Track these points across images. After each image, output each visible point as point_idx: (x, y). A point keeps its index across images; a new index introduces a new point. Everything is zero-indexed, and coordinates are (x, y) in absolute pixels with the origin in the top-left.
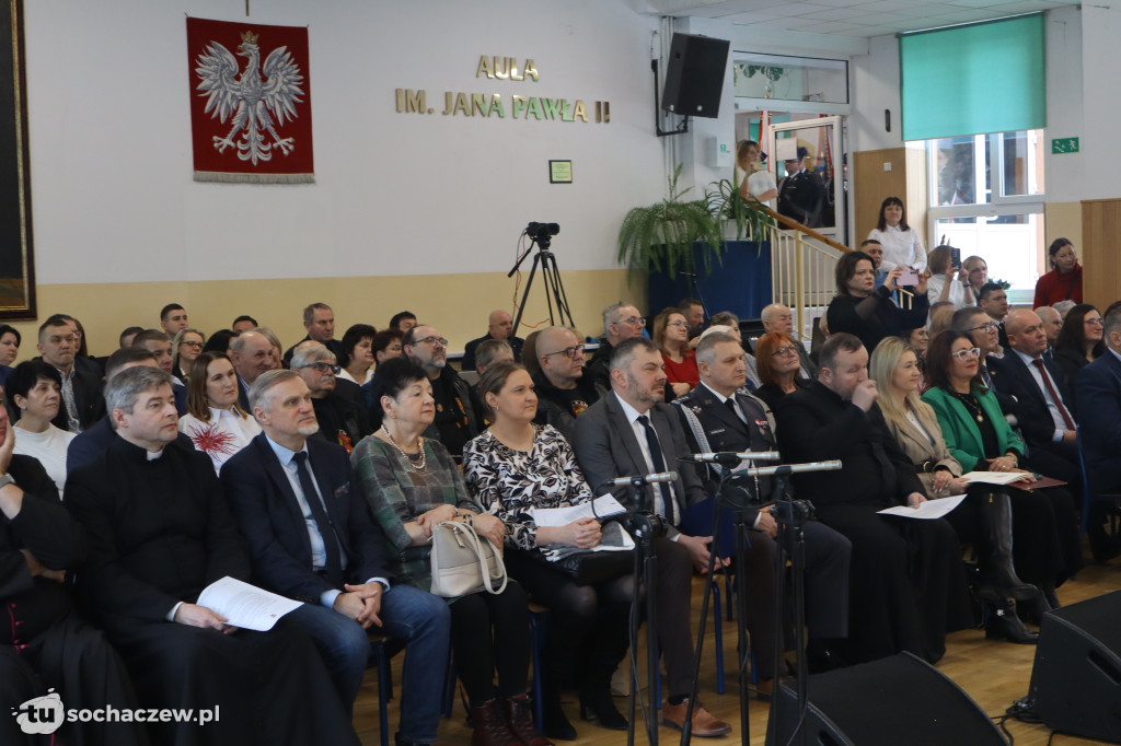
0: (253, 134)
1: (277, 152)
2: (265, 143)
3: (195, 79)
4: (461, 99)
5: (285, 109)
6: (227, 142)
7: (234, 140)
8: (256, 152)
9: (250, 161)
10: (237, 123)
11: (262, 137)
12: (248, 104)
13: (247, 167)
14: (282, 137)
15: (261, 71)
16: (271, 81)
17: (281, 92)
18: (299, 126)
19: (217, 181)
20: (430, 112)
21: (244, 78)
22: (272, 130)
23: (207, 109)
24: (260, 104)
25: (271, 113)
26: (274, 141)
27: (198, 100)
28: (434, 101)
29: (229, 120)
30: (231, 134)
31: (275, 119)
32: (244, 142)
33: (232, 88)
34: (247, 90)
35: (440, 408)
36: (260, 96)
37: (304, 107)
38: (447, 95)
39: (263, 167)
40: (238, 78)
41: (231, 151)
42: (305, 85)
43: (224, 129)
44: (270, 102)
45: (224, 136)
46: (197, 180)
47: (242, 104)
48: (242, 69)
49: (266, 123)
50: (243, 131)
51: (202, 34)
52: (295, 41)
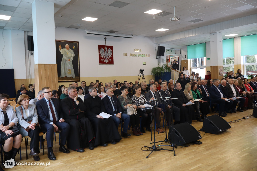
0: (106, 59)
1: (109, 61)
2: (108, 60)
3: (99, 52)
4: (132, 55)
5: (110, 56)
6: (103, 60)
7: (104, 60)
8: (107, 61)
10: (104, 58)
13: (106, 63)
14: (110, 59)
16: (108, 52)
18: (112, 58)
19: (102, 65)
21: (105, 52)
22: (109, 58)
23: (101, 56)
25: (108, 56)
27: (100, 55)
28: (128, 55)
31: (109, 57)
34: (106, 54)
35: (129, 92)
37: (112, 56)
38: (130, 54)
39: (107, 63)
40: (104, 52)
41: (103, 61)
42: (113, 53)
43: (103, 58)
44: (108, 55)
45: (103, 59)
46: (99, 65)
48: (105, 51)
49: (108, 58)
50: (105, 59)
51: (100, 47)
52: (111, 47)
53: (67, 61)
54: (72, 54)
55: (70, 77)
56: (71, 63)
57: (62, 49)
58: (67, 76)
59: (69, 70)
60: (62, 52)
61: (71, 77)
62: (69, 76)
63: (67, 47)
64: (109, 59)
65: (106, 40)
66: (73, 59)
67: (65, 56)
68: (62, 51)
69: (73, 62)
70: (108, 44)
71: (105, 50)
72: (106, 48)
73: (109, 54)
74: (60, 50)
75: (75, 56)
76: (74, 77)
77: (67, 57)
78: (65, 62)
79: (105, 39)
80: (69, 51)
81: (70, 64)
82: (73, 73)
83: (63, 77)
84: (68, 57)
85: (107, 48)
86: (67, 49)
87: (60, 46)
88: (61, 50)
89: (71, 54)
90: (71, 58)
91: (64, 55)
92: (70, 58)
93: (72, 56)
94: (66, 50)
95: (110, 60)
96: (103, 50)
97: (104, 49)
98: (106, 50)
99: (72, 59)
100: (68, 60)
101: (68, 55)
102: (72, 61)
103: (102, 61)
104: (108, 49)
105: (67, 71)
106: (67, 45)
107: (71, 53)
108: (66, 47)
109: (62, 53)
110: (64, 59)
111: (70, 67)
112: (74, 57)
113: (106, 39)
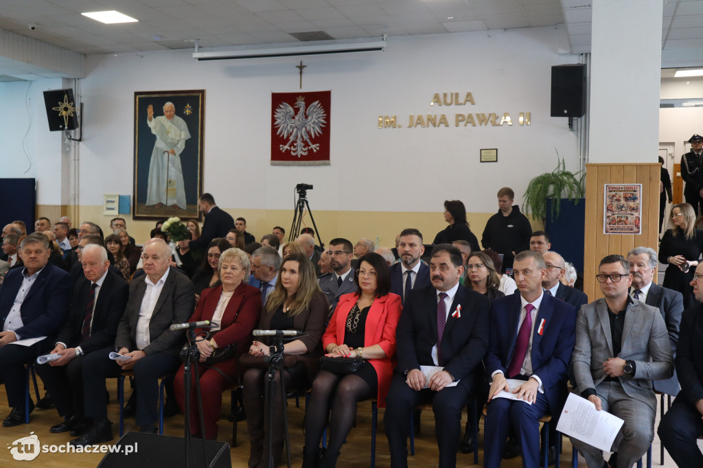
0: (299, 142)
1: (310, 151)
2: (304, 147)
3: (274, 120)
4: (420, 118)
5: (315, 130)
6: (287, 147)
7: (290, 146)
8: (300, 151)
9: (297, 156)
10: (292, 138)
11: (303, 144)
12: (298, 129)
13: (296, 158)
14: (313, 144)
15: (305, 114)
16: (309, 118)
17: (314, 123)
18: (323, 139)
19: (283, 165)
20: (400, 127)
21: (297, 118)
22: (308, 140)
23: (278, 133)
24: (304, 129)
25: (308, 133)
26: (309, 146)
27: (274, 129)
28: (403, 121)
29: (288, 137)
30: (288, 144)
31: (310, 136)
32: (295, 147)
33: (291, 123)
34: (298, 123)
36: (304, 125)
37: (326, 129)
38: (411, 117)
39: (303, 158)
40: (294, 118)
41: (288, 152)
42: (328, 119)
43: (285, 142)
44: (308, 128)
45: (285, 145)
46: (272, 164)
47: (295, 130)
48: (296, 114)
49: (306, 138)
50: (295, 142)
51: (278, 100)
52: (324, 99)
53: (166, 154)
54: (181, 131)
55: (172, 206)
56: (178, 161)
57: (153, 119)
58: (164, 202)
59: (170, 182)
60: (155, 128)
61: (174, 206)
62: (170, 203)
63: (167, 111)
64: (310, 143)
65: (304, 70)
66: (184, 147)
67: (161, 139)
68: (153, 124)
69: (183, 156)
70: (312, 85)
71: (297, 111)
72: (301, 103)
73: (313, 124)
74: (148, 122)
75: (189, 137)
76: (183, 204)
77: (166, 143)
78: (160, 159)
79: (299, 70)
80: (174, 124)
81: (173, 165)
82: (182, 193)
83: (151, 204)
84: (169, 141)
85: (305, 101)
86: (170, 117)
87: (150, 110)
88: (151, 120)
89: (178, 132)
90: (179, 146)
91: (158, 137)
92: (175, 145)
93: (183, 136)
94: (166, 120)
95: (315, 147)
96: (291, 109)
97: (292, 105)
98: (302, 110)
99: (181, 146)
100: (169, 150)
101: (170, 135)
102: (181, 155)
103: (281, 152)
104: (307, 106)
105: (165, 185)
106: (169, 106)
107: (179, 127)
108: (164, 111)
109: (154, 132)
110: (157, 148)
111: (175, 172)
112: (187, 142)
113: (301, 67)
